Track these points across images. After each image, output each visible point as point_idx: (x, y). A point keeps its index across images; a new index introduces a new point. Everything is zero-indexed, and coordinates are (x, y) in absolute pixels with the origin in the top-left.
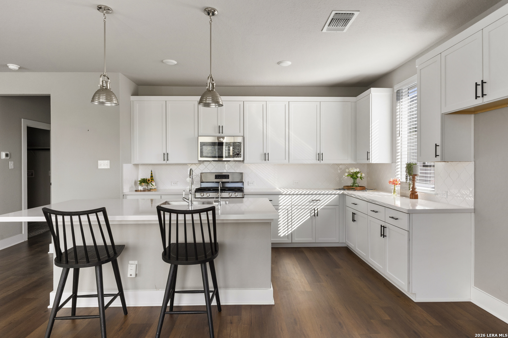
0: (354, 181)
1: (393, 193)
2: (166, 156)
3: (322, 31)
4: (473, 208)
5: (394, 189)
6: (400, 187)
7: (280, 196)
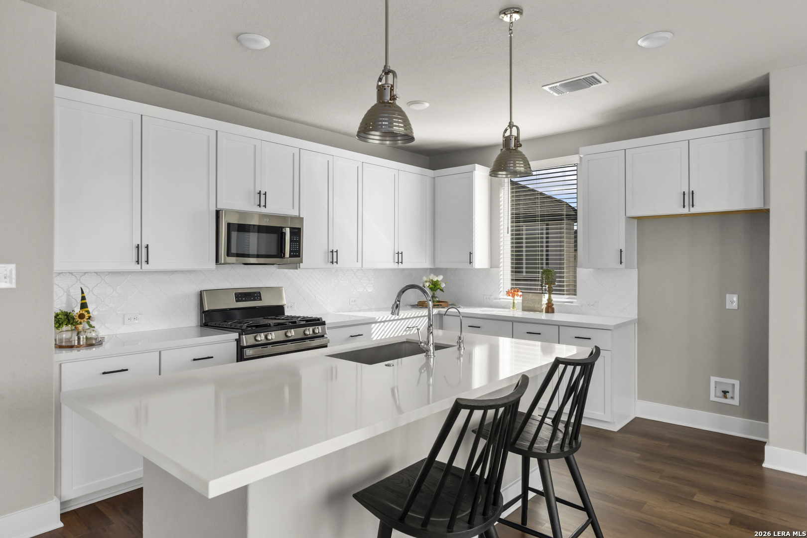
0: (433, 294)
1: (511, 309)
2: (141, 253)
3: (543, 86)
4: (636, 317)
5: (514, 303)
6: (523, 300)
7: (373, 325)
